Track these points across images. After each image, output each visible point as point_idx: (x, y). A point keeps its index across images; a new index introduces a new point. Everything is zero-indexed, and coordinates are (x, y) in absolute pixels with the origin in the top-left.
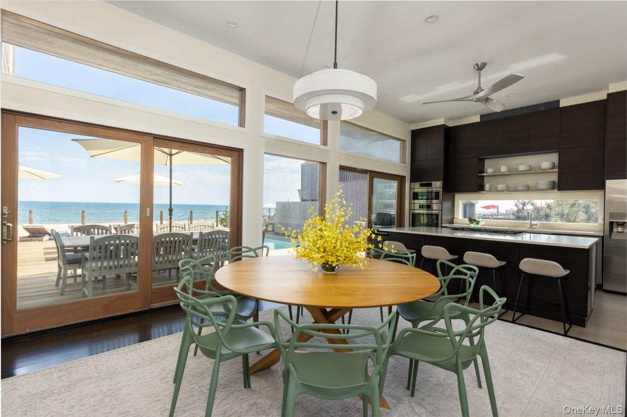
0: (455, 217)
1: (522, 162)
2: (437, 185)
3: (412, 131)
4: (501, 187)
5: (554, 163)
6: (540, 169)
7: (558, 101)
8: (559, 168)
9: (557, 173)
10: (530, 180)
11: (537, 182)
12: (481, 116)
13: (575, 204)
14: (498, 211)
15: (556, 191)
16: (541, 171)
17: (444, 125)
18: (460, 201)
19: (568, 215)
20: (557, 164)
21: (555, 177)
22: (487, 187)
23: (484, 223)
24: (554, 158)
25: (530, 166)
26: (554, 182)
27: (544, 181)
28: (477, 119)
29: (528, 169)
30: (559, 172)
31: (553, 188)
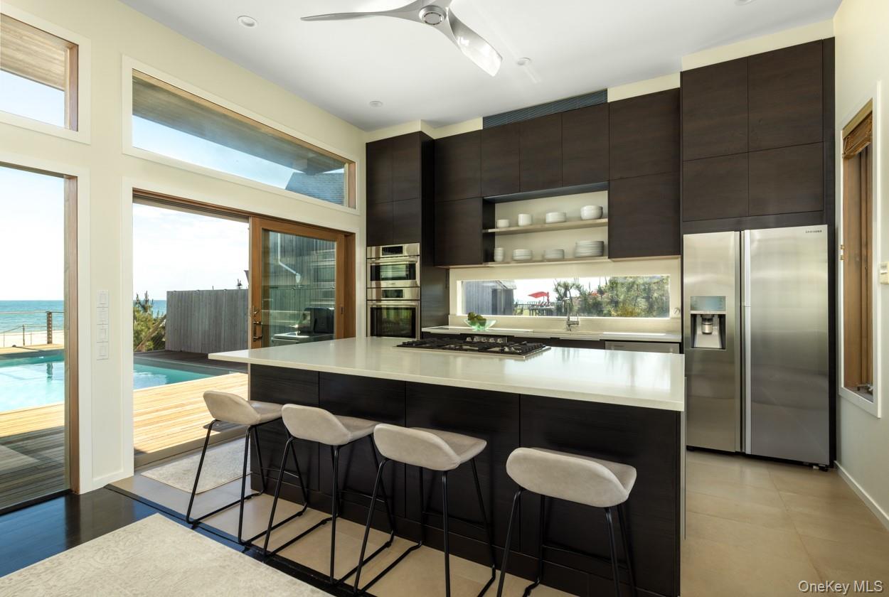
0: (451, 312)
1: (553, 209)
2: (411, 251)
3: (367, 144)
4: (519, 253)
5: (602, 208)
6: (581, 219)
7: (604, 92)
8: (610, 217)
9: (607, 228)
10: (566, 241)
11: (576, 243)
12: (486, 119)
13: (633, 286)
14: (548, 300)
15: (605, 259)
16: (581, 223)
17: (421, 133)
18: (459, 283)
19: (624, 302)
20: (606, 211)
21: (602, 235)
22: (499, 253)
23: (493, 323)
24: (602, 199)
25: (565, 214)
26: (603, 242)
27: (587, 242)
28: (478, 125)
29: (563, 220)
30: (610, 224)
31: (602, 255)
